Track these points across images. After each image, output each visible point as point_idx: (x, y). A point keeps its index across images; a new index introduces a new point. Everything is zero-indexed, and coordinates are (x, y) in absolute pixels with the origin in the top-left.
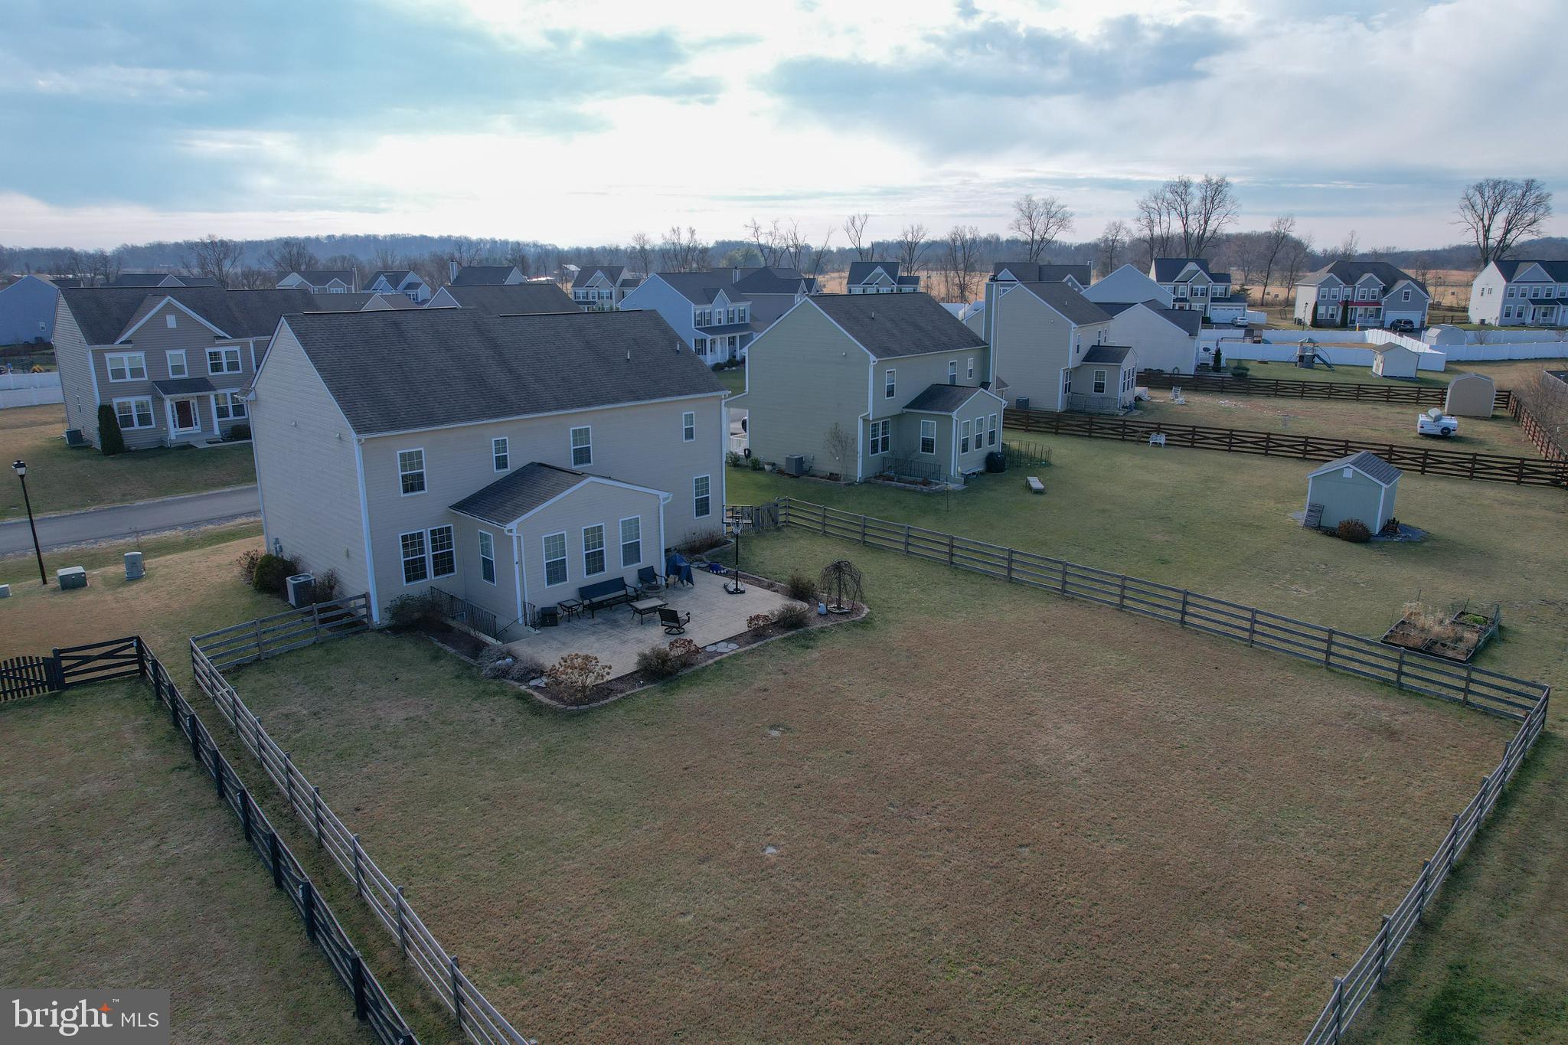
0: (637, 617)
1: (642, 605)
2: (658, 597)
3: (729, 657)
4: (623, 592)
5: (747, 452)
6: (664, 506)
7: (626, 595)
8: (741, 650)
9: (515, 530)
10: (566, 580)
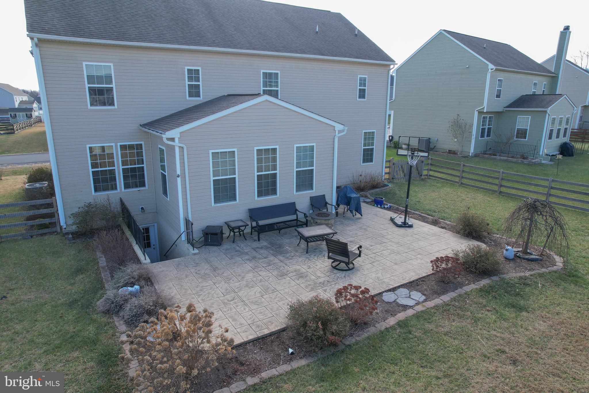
0: (303, 244)
1: (308, 232)
2: (327, 225)
3: (418, 316)
4: (294, 217)
5: (390, 137)
6: (339, 138)
7: (297, 220)
8: (430, 304)
9: (177, 140)
10: (235, 200)
